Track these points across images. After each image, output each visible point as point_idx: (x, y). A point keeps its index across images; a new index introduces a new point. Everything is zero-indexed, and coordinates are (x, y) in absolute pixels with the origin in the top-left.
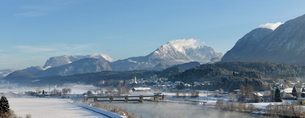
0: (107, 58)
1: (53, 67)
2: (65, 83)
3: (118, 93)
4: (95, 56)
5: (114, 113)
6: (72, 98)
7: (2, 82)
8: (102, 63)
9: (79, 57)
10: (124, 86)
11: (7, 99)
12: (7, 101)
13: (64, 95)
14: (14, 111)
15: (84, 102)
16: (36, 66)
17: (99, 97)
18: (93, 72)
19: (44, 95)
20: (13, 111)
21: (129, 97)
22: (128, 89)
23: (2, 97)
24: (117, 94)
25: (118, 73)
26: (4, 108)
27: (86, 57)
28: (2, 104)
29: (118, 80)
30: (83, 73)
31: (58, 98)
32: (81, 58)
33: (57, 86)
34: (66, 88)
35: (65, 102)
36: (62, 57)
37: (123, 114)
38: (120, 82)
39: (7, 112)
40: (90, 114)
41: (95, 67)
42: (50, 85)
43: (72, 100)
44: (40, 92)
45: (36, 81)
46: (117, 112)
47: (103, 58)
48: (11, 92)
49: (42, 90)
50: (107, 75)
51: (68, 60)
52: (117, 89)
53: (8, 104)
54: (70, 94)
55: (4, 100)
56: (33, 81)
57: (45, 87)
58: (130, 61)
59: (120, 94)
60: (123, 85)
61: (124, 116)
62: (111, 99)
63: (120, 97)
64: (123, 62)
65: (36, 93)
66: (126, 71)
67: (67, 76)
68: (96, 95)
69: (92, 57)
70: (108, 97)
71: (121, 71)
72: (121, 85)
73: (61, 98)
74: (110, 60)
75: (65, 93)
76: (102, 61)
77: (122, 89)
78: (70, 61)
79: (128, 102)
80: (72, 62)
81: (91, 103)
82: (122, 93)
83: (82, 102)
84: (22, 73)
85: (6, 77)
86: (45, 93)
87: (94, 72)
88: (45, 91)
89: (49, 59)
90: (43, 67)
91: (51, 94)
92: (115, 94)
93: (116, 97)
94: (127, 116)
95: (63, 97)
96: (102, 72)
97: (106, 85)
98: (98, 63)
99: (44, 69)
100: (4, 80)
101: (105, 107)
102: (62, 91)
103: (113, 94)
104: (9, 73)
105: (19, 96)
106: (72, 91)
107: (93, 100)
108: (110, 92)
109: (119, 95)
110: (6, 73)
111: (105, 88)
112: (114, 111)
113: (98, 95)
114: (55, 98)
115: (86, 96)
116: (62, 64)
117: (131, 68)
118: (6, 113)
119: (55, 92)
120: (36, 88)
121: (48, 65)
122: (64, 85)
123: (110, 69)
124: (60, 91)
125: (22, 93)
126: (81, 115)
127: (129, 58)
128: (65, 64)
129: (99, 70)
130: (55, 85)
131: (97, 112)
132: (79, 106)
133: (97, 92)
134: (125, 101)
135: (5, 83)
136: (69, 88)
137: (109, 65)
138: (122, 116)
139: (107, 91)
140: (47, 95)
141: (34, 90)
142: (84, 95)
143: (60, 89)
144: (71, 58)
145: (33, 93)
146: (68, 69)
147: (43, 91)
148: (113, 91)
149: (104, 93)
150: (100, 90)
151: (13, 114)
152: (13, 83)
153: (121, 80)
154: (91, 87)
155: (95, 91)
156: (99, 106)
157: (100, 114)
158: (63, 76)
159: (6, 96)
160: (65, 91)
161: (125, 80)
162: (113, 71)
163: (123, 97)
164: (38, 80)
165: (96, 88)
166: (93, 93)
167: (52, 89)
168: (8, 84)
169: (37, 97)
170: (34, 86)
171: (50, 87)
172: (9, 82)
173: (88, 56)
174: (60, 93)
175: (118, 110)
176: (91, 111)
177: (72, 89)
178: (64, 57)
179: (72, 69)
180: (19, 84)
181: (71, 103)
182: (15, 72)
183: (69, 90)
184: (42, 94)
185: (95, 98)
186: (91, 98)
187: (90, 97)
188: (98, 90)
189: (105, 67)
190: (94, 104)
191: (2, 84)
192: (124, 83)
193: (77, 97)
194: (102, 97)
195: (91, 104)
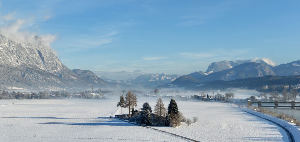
0: (270, 62)
1: (215, 72)
2: (228, 88)
3: (283, 98)
4: (256, 61)
5: (280, 119)
6: (236, 102)
7: (170, 86)
8: (264, 67)
9: (239, 61)
10: (290, 92)
11: (176, 102)
12: (176, 104)
13: (228, 100)
14: (183, 113)
15: (248, 107)
16: (199, 71)
17: (263, 103)
18: (255, 77)
19: (208, 99)
20: (181, 114)
21: (296, 103)
22: (295, 95)
23: (171, 100)
24: (283, 100)
25: (282, 78)
26: (174, 110)
27: (246, 62)
28: (172, 107)
29: (283, 86)
30: (245, 78)
31: (222, 102)
32: (242, 63)
33: (220, 91)
34: (229, 92)
35: (229, 106)
36: (223, 62)
37: (291, 121)
38: (284, 87)
39: (177, 114)
40: (254, 119)
41: (256, 72)
42: (213, 90)
43: (236, 105)
44: (205, 96)
45: (200, 85)
46: (284, 118)
47: (265, 62)
48: (178, 95)
49: (206, 94)
50: (270, 79)
51: (229, 64)
52: (282, 95)
53: (176, 106)
54: (234, 98)
55: (174, 103)
56: (197, 86)
57: (209, 91)
58: (294, 65)
59: (285, 99)
60: (289, 90)
61: (292, 123)
62: (276, 105)
63: (287, 103)
64: (287, 66)
65: (201, 97)
66: (291, 76)
67: (229, 81)
68: (260, 100)
69: (253, 62)
70: (273, 103)
71: (285, 76)
72: (287, 90)
73: (224, 102)
74: (272, 64)
75: (228, 98)
76: (264, 66)
77: (288, 94)
78: (231, 66)
79: (296, 108)
80: (232, 67)
81: (255, 108)
82: (288, 99)
83: (246, 107)
84: (187, 78)
85: (173, 81)
86: (209, 98)
87: (257, 77)
88: (209, 95)
89: (210, 64)
90: (206, 72)
91: (215, 98)
92: (280, 100)
93: (282, 103)
94: (295, 123)
95: (227, 102)
96: (265, 76)
97: (269, 91)
98: (260, 68)
99: (207, 74)
100: (172, 84)
101: (270, 112)
102: (225, 95)
103: (278, 100)
104: (176, 78)
105: (186, 99)
106: (235, 95)
107: (257, 106)
108: (275, 97)
109: (285, 101)
110: (174, 78)
111: (269, 93)
112: (281, 117)
113: (262, 100)
114: (219, 102)
115: (249, 101)
116: (224, 69)
117: (296, 72)
118: (175, 115)
119: (219, 96)
120: (201, 92)
121: (210, 70)
122: (227, 90)
123: (273, 73)
124: (224, 96)
125: (188, 97)
126: (246, 120)
127: (293, 62)
128: (227, 69)
129: (261, 74)
130: (218, 90)
131: (262, 118)
132: (243, 111)
133: (261, 97)
134: (291, 107)
135: (173, 87)
136: (232, 92)
137: (272, 69)
138: (289, 123)
139: (271, 96)
140: (211, 99)
141: (199, 94)
142: (248, 100)
143: (223, 94)
144: (232, 63)
145: (199, 97)
146: (229, 73)
147: (208, 95)
148: (278, 96)
149: (268, 98)
150: (264, 95)
151: (182, 116)
152: (180, 88)
153: (286, 85)
154: (254, 92)
155: (259, 97)
156: (264, 111)
157: (266, 120)
158: (225, 80)
159: (175, 99)
160: (228, 95)
161: (290, 85)
162: (276, 76)
163: (290, 103)
164: (202, 84)
165: (259, 93)
166: (257, 98)
167: (215, 94)
168: (176, 89)
169: (202, 100)
170: (199, 91)
171: (213, 91)
172: (177, 86)
173: (249, 60)
174: (224, 97)
175: (285, 117)
176: (256, 116)
177: (235, 94)
178: (225, 62)
179: (233, 74)
180: (185, 88)
181: (234, 108)
182: (181, 77)
183: (232, 95)
184: (206, 98)
185: (259, 103)
186: (255, 104)
187: (254, 102)
188: (261, 95)
189: (267, 71)
190: (258, 109)
191: (171, 88)
192: (290, 88)
193: (240, 102)
194: (267, 103)
195: (255, 110)
